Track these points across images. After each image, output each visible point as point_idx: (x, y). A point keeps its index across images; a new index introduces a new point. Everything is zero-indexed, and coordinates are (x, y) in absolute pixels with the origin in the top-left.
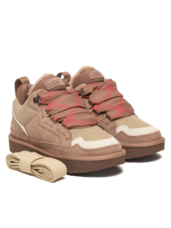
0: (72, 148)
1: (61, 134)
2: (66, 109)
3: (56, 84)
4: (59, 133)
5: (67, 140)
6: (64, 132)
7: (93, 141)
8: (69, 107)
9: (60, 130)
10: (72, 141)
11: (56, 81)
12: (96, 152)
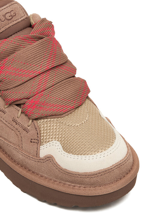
0: (42, 161)
1: (20, 129)
2: (28, 78)
3: (10, 21)
4: (17, 126)
5: (31, 142)
6: (26, 126)
7: (80, 156)
8: (35, 74)
9: (19, 120)
10: (42, 147)
11: (9, 14)
12: (86, 180)
